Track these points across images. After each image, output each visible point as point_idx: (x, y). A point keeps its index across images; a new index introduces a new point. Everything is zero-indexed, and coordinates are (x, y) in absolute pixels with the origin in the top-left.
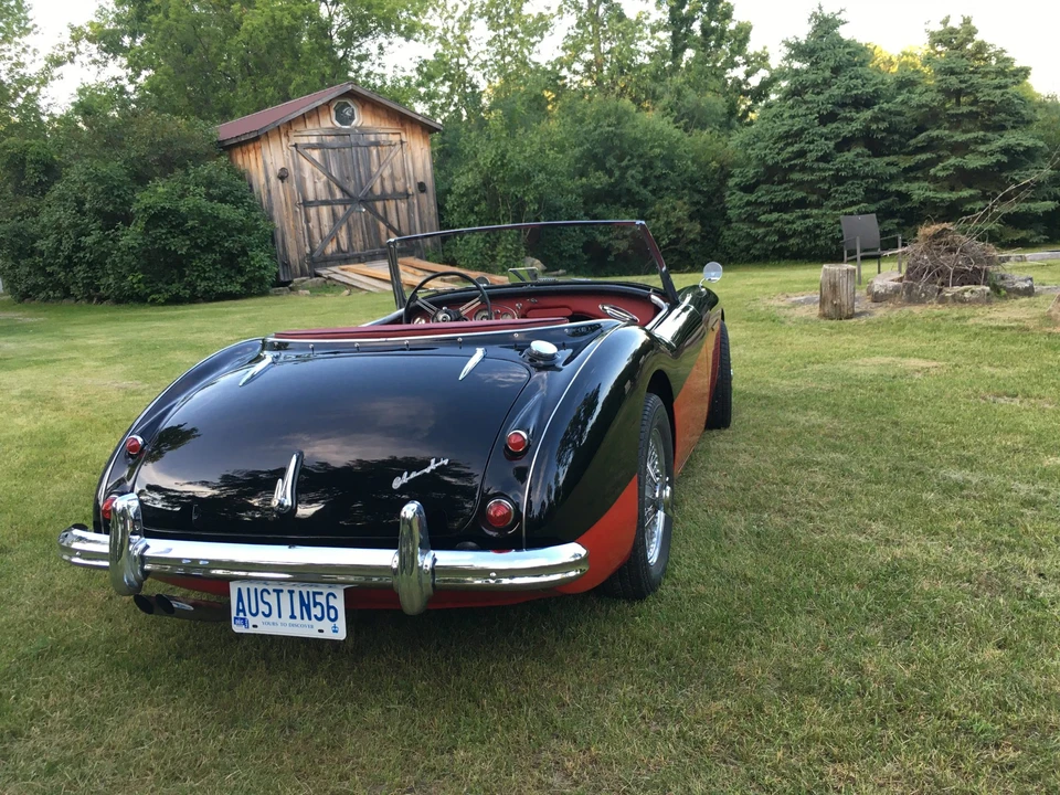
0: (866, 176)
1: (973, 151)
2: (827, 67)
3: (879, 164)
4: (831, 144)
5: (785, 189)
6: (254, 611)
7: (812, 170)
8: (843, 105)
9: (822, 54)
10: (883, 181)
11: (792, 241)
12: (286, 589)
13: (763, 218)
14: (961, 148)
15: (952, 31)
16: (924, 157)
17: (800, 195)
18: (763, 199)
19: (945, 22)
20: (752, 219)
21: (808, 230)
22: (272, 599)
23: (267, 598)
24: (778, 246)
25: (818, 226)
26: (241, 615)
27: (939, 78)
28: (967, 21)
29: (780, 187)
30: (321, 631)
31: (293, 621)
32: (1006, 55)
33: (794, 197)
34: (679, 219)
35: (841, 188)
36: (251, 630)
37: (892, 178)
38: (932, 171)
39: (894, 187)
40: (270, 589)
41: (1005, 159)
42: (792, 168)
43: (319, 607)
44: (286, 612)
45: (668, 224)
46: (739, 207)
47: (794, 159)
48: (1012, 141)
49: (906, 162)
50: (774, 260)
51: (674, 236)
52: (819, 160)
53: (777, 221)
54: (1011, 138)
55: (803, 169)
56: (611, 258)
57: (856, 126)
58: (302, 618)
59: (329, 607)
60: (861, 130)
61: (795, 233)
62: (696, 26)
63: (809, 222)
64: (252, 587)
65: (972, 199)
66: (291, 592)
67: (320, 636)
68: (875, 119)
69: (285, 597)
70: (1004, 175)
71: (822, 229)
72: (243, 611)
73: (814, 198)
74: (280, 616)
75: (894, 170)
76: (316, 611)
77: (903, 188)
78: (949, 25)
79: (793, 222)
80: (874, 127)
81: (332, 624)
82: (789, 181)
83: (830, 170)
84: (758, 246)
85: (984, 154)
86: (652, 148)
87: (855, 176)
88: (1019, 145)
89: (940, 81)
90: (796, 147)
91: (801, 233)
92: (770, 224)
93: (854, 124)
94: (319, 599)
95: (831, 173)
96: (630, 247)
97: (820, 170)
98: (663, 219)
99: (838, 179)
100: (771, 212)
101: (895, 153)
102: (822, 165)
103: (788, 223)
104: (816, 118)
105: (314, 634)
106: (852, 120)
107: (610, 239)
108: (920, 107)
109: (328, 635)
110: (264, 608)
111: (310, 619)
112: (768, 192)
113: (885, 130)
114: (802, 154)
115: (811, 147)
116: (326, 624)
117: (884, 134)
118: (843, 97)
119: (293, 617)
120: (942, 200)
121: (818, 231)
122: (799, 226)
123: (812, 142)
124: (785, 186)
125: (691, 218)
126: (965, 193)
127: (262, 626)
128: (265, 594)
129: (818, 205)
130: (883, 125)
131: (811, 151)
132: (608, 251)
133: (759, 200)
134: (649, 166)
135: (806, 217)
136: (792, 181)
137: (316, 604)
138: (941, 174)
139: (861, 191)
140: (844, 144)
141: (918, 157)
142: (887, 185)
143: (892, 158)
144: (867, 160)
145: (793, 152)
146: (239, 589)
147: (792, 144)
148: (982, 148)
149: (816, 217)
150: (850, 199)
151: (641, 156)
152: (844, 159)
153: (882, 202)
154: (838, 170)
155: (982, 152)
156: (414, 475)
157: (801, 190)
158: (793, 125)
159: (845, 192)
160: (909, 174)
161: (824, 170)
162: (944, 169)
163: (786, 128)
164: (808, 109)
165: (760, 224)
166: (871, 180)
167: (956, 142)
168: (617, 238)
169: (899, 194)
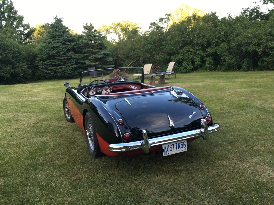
0: (75, 58)
1: (97, 54)
2: (61, 31)
3: (77, 56)
4: (66, 50)
5: (55, 61)
6: (168, 150)
7: (62, 57)
8: (66, 41)
9: (59, 28)
10: (78, 60)
11: (58, 74)
12: (175, 143)
13: (50, 68)
14: (95, 53)
15: (89, 26)
16: (87, 54)
17: (59, 62)
18: (49, 63)
19: (87, 24)
20: (46, 69)
21: (62, 71)
22: (172, 146)
23: (171, 147)
24: (54, 75)
25: (65, 70)
26: (166, 152)
27: (88, 37)
28: (91, 25)
29: (53, 61)
30: (182, 150)
31: (177, 150)
32: (100, 33)
33: (58, 63)
34: (25, 68)
35: (69, 61)
36: (168, 155)
37: (80, 59)
38: (89, 58)
39: (81, 61)
40: (172, 144)
41: (104, 56)
42: (56, 56)
43: (182, 145)
44: (175, 148)
45: (22, 69)
46: (42, 65)
47: (56, 54)
48: (105, 52)
49: (83, 56)
50: (53, 79)
51: (24, 73)
52: (63, 54)
53: (54, 69)
54: (104, 51)
55: (59, 56)
56: (5, 80)
57: (71, 46)
58: (179, 149)
59: (184, 145)
60: (72, 48)
61: (59, 72)
62: (6, 14)
63: (63, 69)
64: (168, 145)
65: (99, 64)
66: (176, 144)
67: (182, 151)
68: (75, 45)
69: (175, 145)
70: (104, 59)
71: (66, 71)
72: (166, 151)
73: (63, 63)
74: (174, 150)
75: (80, 57)
76: (181, 146)
77: (83, 62)
78: (88, 25)
79: (58, 69)
80: (75, 47)
81: (185, 148)
82: (56, 59)
83: (66, 57)
84: (48, 75)
85: (100, 55)
86: (14, 48)
87: (72, 58)
88: (106, 53)
89: (89, 38)
90: (57, 51)
91: (61, 72)
92: (52, 70)
93: (70, 46)
94: (182, 144)
95: (67, 57)
96: (11, 76)
97: (63, 56)
98: (20, 69)
99: (68, 59)
100: (52, 67)
101: (79, 53)
102: (64, 55)
103: (57, 69)
104: (61, 44)
105: (181, 151)
106: (69, 45)
107: (4, 74)
108: (85, 43)
109: (184, 150)
110: (170, 149)
111: (180, 148)
112: (50, 62)
113: (78, 48)
114: (58, 52)
115: (61, 51)
116: (183, 149)
117: (77, 49)
118: (67, 39)
119: (177, 149)
120: (93, 65)
121: (65, 72)
122: (60, 70)
123: (61, 49)
124: (54, 60)
125: (29, 68)
126: (97, 63)
127: (170, 153)
128: (171, 146)
129: (63, 65)
130: (77, 47)
131: (61, 52)
132: (4, 78)
133: (48, 64)
134: (13, 53)
135: (61, 68)
136: (57, 59)
137: (181, 145)
138: (91, 59)
139: (74, 62)
140: (68, 51)
141: (86, 54)
142: (79, 61)
143: (79, 55)
144: (74, 55)
145: (56, 52)
146: (165, 146)
147: (56, 50)
148: (99, 53)
149: (64, 68)
150: (72, 64)
151: (10, 50)
152: (69, 54)
153: (79, 65)
154: (68, 57)
155: (99, 54)
156: (192, 115)
157: (59, 61)
158: (55, 45)
159: (71, 62)
160: (84, 58)
161: (65, 57)
162: (92, 57)
163: (53, 46)
164: (58, 41)
165: (49, 70)
166: (76, 60)
167: (93, 52)
168: (6, 74)
169: (82, 63)
